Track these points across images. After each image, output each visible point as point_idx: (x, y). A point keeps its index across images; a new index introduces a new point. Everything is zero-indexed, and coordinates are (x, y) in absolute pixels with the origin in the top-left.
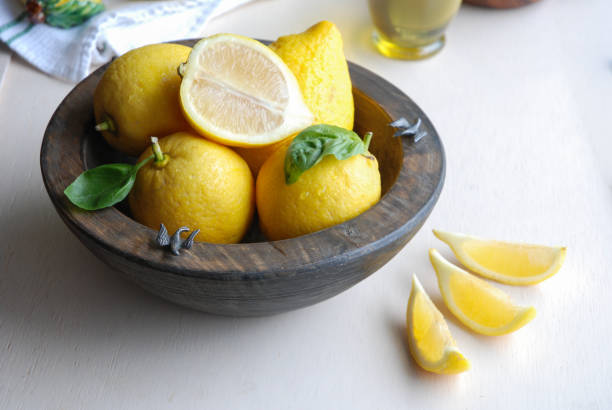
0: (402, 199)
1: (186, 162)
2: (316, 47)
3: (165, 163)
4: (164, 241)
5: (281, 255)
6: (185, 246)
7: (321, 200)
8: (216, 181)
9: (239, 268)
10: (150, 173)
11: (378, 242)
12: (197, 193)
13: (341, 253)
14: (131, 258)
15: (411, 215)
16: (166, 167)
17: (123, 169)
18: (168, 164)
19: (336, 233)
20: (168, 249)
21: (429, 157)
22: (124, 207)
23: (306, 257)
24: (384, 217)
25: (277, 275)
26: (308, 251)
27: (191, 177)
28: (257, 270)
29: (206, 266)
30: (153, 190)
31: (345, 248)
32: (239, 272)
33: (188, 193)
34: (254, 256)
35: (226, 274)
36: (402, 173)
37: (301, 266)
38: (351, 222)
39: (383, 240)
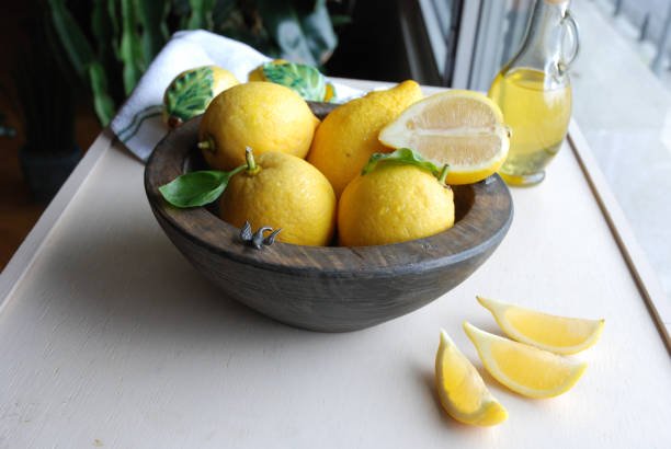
0: (476, 225)
1: (275, 172)
2: (401, 99)
3: (256, 171)
4: (247, 236)
5: (360, 259)
6: (266, 242)
7: (400, 217)
8: (303, 191)
9: (319, 266)
10: (241, 180)
11: (454, 256)
12: (283, 199)
13: (418, 262)
14: (212, 249)
15: (484, 238)
16: (257, 176)
17: (217, 175)
18: (259, 172)
19: (414, 246)
20: (250, 244)
21: (498, 198)
22: (212, 208)
23: (384, 262)
24: (459, 237)
25: (354, 275)
26: (385, 257)
27: (279, 184)
28: (336, 270)
29: (286, 261)
30: (242, 195)
31: (422, 258)
32: (316, 269)
33: (274, 198)
34: (332, 257)
35: (304, 270)
36: (474, 207)
37: (378, 269)
38: (427, 239)
39: (457, 255)
